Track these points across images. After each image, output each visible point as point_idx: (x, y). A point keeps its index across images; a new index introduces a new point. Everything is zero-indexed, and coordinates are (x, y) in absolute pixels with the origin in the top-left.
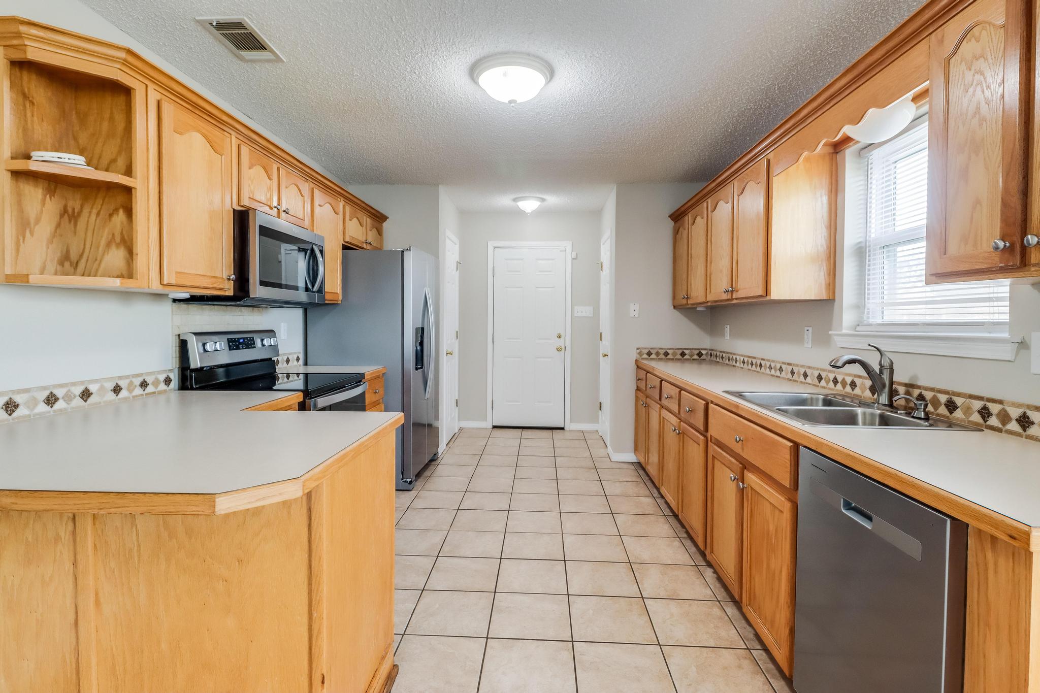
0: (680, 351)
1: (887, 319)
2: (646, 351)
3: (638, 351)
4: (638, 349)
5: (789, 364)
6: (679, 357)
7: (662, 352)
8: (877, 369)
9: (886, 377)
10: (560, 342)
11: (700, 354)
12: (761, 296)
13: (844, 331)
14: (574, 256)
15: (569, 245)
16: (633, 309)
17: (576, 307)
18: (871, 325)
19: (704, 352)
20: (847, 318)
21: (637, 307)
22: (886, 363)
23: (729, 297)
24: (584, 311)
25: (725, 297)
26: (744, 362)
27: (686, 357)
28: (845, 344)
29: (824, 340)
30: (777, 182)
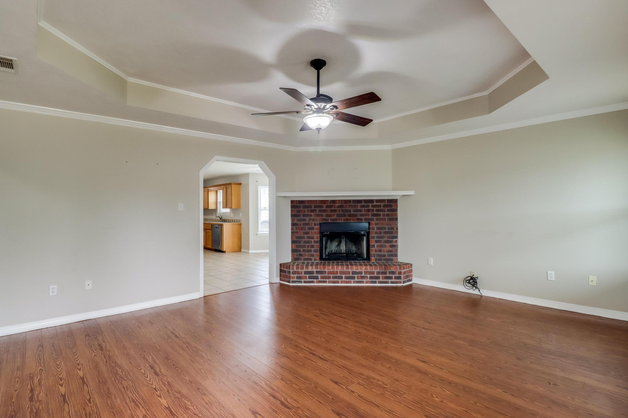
1: (223, 212)
12: (207, 208)
13: (218, 213)
18: (221, 212)
20: (218, 211)
22: (221, 216)
28: (218, 215)
29: (216, 214)
30: (209, 192)
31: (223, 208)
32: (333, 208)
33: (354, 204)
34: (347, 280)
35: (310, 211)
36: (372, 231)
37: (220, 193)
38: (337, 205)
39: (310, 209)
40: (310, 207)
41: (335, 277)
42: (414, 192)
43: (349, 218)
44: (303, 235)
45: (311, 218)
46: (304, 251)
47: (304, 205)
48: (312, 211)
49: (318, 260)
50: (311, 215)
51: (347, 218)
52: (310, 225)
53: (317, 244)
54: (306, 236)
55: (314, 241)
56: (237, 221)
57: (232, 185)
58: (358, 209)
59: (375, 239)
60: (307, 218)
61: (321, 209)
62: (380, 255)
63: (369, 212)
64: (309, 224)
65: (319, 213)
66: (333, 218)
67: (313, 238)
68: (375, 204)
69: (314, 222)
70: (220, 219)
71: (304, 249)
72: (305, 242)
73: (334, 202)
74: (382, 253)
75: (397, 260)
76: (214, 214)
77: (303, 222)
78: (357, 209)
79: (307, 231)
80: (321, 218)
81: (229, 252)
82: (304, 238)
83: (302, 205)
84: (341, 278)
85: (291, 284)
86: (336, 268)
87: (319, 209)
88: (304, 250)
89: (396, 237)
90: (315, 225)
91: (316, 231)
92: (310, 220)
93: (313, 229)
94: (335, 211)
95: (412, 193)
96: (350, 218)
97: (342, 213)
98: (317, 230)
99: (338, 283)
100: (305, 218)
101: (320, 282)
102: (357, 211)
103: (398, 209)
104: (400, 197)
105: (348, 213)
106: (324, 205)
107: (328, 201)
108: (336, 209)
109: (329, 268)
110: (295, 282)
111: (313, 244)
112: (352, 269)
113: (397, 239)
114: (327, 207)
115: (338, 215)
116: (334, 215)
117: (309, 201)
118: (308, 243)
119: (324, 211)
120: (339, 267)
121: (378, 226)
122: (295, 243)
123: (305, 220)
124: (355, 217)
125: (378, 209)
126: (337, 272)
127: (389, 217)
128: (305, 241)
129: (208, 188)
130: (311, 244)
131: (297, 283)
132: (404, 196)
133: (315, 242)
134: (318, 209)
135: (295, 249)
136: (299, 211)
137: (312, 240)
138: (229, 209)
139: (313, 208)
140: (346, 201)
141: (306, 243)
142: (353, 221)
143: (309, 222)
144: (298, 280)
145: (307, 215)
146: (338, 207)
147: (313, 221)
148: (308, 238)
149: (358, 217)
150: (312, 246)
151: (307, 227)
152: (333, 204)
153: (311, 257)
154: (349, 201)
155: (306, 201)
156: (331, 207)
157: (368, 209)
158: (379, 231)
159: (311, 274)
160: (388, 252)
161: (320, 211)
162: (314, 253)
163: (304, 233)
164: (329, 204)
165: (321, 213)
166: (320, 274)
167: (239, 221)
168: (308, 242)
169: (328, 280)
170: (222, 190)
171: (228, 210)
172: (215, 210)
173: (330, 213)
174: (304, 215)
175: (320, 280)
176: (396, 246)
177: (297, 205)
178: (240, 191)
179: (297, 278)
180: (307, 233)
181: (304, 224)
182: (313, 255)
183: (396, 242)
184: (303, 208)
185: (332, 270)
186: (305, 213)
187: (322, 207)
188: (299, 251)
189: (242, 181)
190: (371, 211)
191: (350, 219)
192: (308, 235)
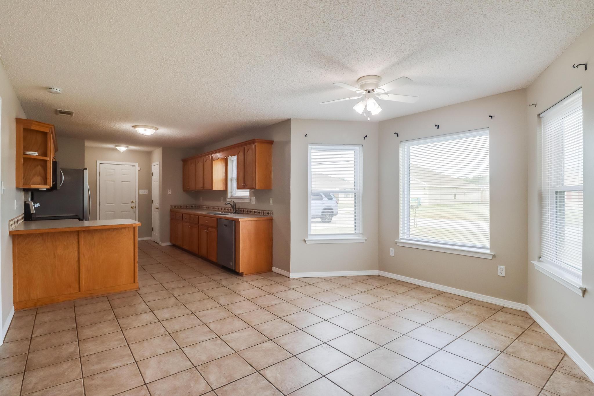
0: (186, 206)
1: (237, 195)
2: (174, 206)
3: (171, 206)
4: (171, 205)
5: (218, 207)
6: (185, 208)
7: (179, 206)
8: (233, 205)
9: (234, 207)
10: (133, 205)
11: (192, 207)
12: (211, 189)
13: (229, 198)
14: (139, 169)
15: (137, 164)
16: (169, 192)
17: (140, 190)
18: (233, 196)
19: (193, 206)
20: (229, 195)
21: (170, 191)
22: (234, 204)
23: (203, 189)
24: (144, 192)
25: (201, 189)
26: (206, 208)
27: (188, 208)
28: (229, 201)
29: (225, 200)
30: (214, 162)
31: (238, 188)
37: (233, 161)
56: (264, 213)
57: (255, 144)
70: (232, 207)
76: (222, 198)
81: (249, 274)
129: (212, 155)
138: (249, 190)
167: (268, 213)
170: (236, 156)
171: (245, 193)
172: (224, 193)
178: (270, 156)
189: (277, 138)
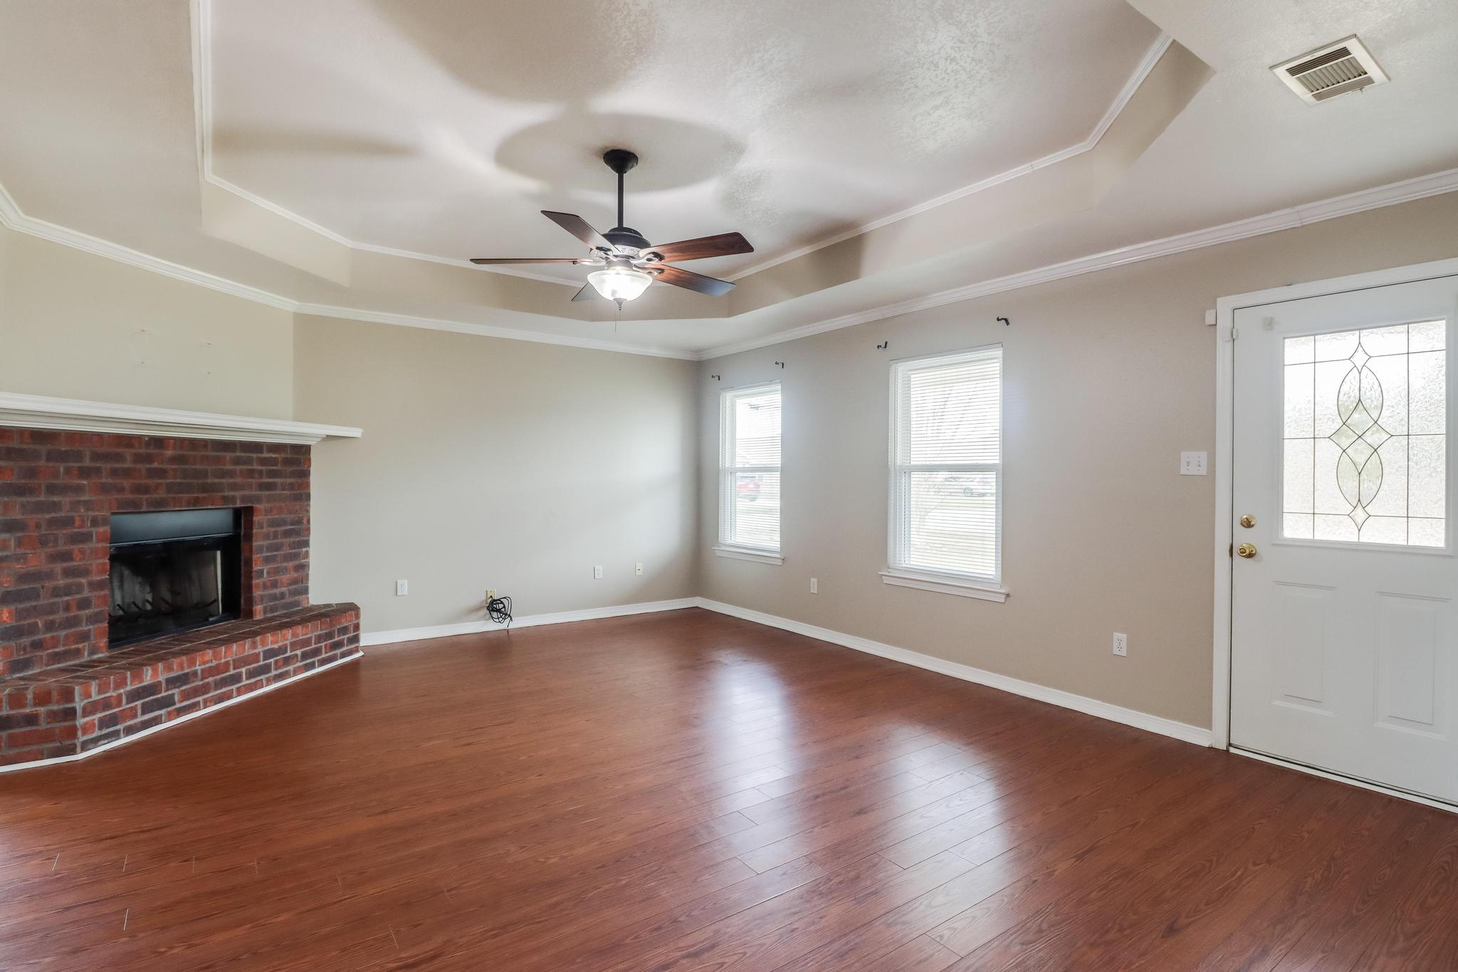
32: (155, 465)
33: (215, 454)
34: (253, 680)
35: (76, 472)
36: (259, 530)
38: (169, 453)
39: (77, 465)
40: (78, 456)
41: (224, 682)
42: (362, 431)
43: (201, 495)
44: (45, 567)
45: (82, 499)
46: (50, 626)
47: (52, 447)
48: (84, 472)
49: (104, 650)
50: (79, 489)
51: (197, 497)
52: (77, 523)
53: (103, 593)
54: (58, 567)
55: (91, 584)
58: (226, 468)
59: (265, 554)
60: (65, 500)
61: (117, 465)
62: (274, 597)
63: (252, 477)
64: (74, 523)
65: (110, 481)
66: (155, 496)
67: (85, 572)
68: (265, 455)
69: (91, 513)
71: (51, 618)
72: (56, 592)
73: (159, 442)
74: (277, 591)
75: (308, 602)
77: (48, 516)
78: (222, 467)
79: (62, 547)
80: (116, 499)
82: (50, 575)
83: (43, 449)
84: (236, 678)
85: (81, 756)
86: (225, 652)
87: (109, 466)
88: (52, 622)
89: (306, 544)
90: (95, 522)
91: (100, 545)
92: (75, 505)
93: (86, 538)
94: (161, 473)
95: (356, 432)
96: (205, 495)
97: (184, 481)
98: (102, 541)
99: (230, 697)
100: (56, 499)
101: (181, 712)
102: (223, 474)
103: (312, 470)
104: (319, 440)
105: (200, 481)
106: (128, 453)
107: (140, 437)
108: (165, 466)
109: (206, 658)
110: (95, 741)
111: (86, 593)
112: (263, 644)
113: (307, 549)
114: (138, 458)
115: (170, 488)
116: (158, 486)
117: (72, 436)
118: (66, 595)
119: (127, 473)
120: (232, 648)
121: (272, 517)
122: (15, 601)
123: (55, 506)
124: (218, 494)
125: (273, 470)
126: (227, 663)
127: (294, 492)
128: (55, 589)
130: (78, 596)
131: (103, 742)
132: (329, 437)
133: (95, 586)
134: (106, 466)
135: (14, 624)
136: (32, 473)
137: (83, 581)
139: (87, 463)
140: (194, 444)
141: (61, 596)
142: (212, 505)
143: (74, 514)
144: (105, 731)
145: (64, 490)
146: (173, 460)
147: (87, 510)
148: (68, 573)
149: (226, 494)
150: (84, 604)
151: (62, 533)
152: (156, 451)
153: (77, 643)
154: (205, 443)
155: (60, 434)
156: (149, 458)
157: (248, 470)
158: (273, 529)
159: (151, 695)
160: (290, 584)
161: (114, 472)
162: (91, 627)
163: (51, 555)
164: (143, 451)
165: (117, 481)
166: (178, 687)
168: (68, 591)
169: (200, 699)
173: (147, 481)
174: (51, 489)
175: (178, 705)
176: (303, 567)
177: (24, 446)
179: (103, 723)
180: (67, 556)
181: (52, 523)
182: (84, 637)
183: (307, 555)
184: (49, 459)
185: (214, 663)
186: (56, 482)
187: (119, 457)
188: (32, 629)
190: (256, 475)
191: (204, 498)
192: (65, 565)
